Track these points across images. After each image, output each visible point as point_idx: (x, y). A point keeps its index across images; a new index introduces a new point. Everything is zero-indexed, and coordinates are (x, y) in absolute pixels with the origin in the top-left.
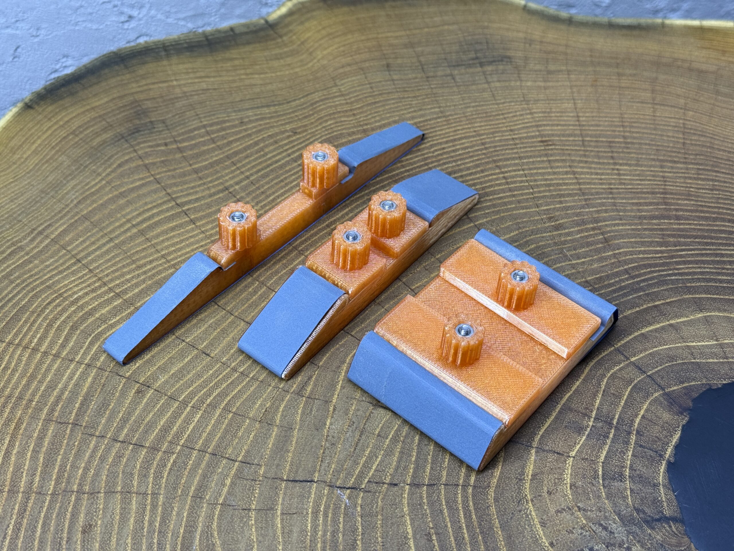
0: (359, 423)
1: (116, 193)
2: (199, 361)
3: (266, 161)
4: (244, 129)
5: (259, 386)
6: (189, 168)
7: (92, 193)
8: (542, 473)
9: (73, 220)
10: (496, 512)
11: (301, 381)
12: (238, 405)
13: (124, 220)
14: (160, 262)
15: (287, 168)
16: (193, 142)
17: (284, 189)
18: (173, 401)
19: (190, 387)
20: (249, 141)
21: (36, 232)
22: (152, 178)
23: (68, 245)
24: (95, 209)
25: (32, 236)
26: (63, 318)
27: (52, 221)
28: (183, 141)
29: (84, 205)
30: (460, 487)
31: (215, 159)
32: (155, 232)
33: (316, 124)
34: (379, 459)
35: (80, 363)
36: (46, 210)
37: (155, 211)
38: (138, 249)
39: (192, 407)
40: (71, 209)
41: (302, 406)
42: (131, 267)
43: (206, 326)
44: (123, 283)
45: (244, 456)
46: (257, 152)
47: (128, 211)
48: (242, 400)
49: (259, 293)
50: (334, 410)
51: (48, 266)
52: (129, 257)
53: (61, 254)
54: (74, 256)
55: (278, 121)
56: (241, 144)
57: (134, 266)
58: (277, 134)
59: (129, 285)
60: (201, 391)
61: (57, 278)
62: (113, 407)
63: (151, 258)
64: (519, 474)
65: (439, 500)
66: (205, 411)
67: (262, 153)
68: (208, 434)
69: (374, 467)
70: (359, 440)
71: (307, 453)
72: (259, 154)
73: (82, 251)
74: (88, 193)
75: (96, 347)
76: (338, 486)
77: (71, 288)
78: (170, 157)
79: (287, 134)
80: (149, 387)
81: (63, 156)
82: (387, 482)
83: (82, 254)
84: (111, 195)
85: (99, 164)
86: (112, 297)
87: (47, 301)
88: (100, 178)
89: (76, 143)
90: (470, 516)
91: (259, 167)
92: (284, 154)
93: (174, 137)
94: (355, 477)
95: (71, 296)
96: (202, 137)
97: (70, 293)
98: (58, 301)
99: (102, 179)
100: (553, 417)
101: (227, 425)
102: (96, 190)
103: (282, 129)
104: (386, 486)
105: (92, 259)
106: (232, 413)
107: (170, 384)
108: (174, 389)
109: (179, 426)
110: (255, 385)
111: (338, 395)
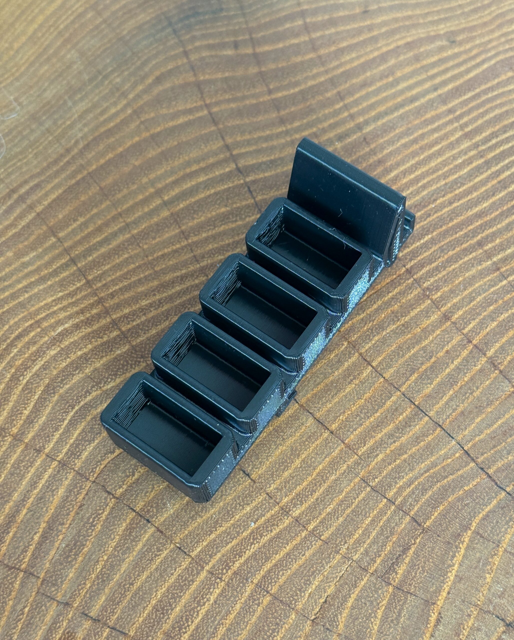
1: (146, 135)
3: (394, 96)
4: (368, 26)
5: (320, 551)
6: (267, 98)
7: (109, 130)
9: (73, 181)
11: (389, 552)
12: (281, 581)
13: (152, 190)
14: (197, 281)
15: (428, 116)
16: (281, 45)
17: (417, 159)
18: (182, 555)
19: (212, 532)
20: (371, 51)
21: (15, 196)
22: (206, 112)
23: (62, 229)
24: (109, 162)
25: (9, 203)
26: (37, 368)
27: (42, 178)
28: (265, 40)
29: (93, 153)
31: (311, 83)
32: (196, 221)
33: (492, 27)
35: (50, 457)
36: (36, 155)
37: (201, 179)
38: (166, 251)
39: (210, 573)
40: (73, 158)
41: (384, 602)
42: (151, 284)
44: (134, 314)
46: (383, 76)
47: (159, 173)
48: (290, 572)
49: (346, 364)
50: (438, 621)
51: (25, 265)
52: (151, 264)
53: (47, 244)
54: (67, 251)
55: (428, 13)
56: (358, 58)
57: (156, 283)
58: (420, 42)
59: (143, 318)
60: (227, 544)
61: (36, 290)
62: (90, 550)
63: (184, 272)
66: (228, 584)
67: (391, 79)
68: (228, 630)
72: (385, 81)
73: (80, 242)
74: (102, 130)
75: (78, 432)
77: (54, 312)
78: (240, 72)
79: (439, 43)
80: (148, 521)
81: (73, 52)
83: (80, 249)
84: (137, 139)
85: (126, 73)
86: (115, 338)
87: (17, 332)
88: (124, 102)
89: (97, 27)
91: (382, 108)
92: (427, 85)
93: (250, 31)
95: (53, 327)
96: (297, 35)
97: (53, 321)
98: (32, 334)
99: (127, 105)
101: (259, 618)
102: (116, 126)
103: (432, 30)
105: (94, 261)
106: (271, 595)
107: (182, 521)
108: (186, 532)
109: (185, 606)
110: (314, 546)
111: (449, 593)
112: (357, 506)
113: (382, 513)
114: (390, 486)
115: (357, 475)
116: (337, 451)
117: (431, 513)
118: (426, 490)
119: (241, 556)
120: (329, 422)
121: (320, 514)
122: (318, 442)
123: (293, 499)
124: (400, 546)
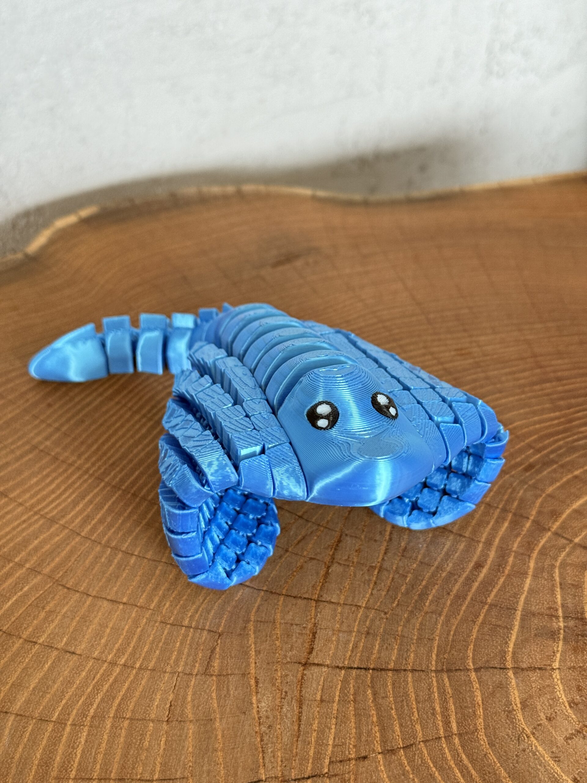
0: (293, 692)
2: (63, 663)
5: (152, 677)
8: (531, 697)
10: (497, 759)
11: (203, 656)
12: (131, 707)
18: (44, 723)
19: (62, 699)
30: (443, 739)
34: (333, 731)
39: (73, 725)
41: (214, 687)
43: (59, 617)
45: (162, 771)
48: (135, 699)
49: (116, 561)
50: (257, 682)
60: (78, 702)
64: (505, 705)
65: (424, 762)
66: (91, 726)
68: (105, 755)
69: (331, 742)
70: (300, 713)
71: (240, 746)
76: (293, 778)
82: (353, 756)
90: (469, 772)
94: (311, 761)
100: (516, 628)
101: (126, 737)
104: (353, 762)
106: (128, 719)
107: (35, 702)
108: (42, 707)
109: (63, 754)
110: (146, 676)
111: (256, 663)
112: (166, 639)
113: (186, 636)
114: (183, 618)
115: (156, 622)
116: (134, 613)
117: (220, 622)
118: (210, 611)
119: (93, 705)
120: (120, 598)
121: (140, 654)
122: (118, 613)
123: (115, 654)
124: (208, 650)
